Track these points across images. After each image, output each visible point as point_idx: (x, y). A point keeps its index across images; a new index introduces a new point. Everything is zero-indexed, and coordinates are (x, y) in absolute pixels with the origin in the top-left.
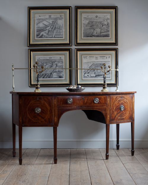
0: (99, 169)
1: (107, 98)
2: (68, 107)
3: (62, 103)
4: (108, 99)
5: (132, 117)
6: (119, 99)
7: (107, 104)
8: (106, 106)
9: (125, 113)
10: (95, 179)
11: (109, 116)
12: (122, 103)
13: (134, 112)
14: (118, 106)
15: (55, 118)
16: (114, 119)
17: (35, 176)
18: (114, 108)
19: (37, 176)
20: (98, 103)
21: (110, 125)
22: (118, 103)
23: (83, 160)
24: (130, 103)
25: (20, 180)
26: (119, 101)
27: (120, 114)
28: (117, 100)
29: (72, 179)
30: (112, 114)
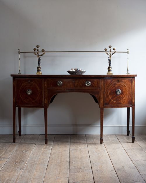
0: (100, 156)
1: (101, 81)
2: (57, 89)
3: (52, 85)
4: (102, 83)
5: (132, 102)
6: (114, 83)
7: (100, 88)
8: (99, 89)
9: (122, 97)
10: (96, 166)
11: (102, 100)
12: (119, 87)
13: (134, 97)
14: (114, 90)
15: (46, 100)
16: (109, 103)
17: (33, 163)
18: (109, 92)
19: (36, 163)
20: (90, 86)
21: (104, 109)
22: (114, 86)
23: (84, 146)
24: (129, 87)
25: (18, 168)
26: (115, 84)
27: (116, 98)
28: (112, 84)
29: (72, 166)
30: (106, 98)
